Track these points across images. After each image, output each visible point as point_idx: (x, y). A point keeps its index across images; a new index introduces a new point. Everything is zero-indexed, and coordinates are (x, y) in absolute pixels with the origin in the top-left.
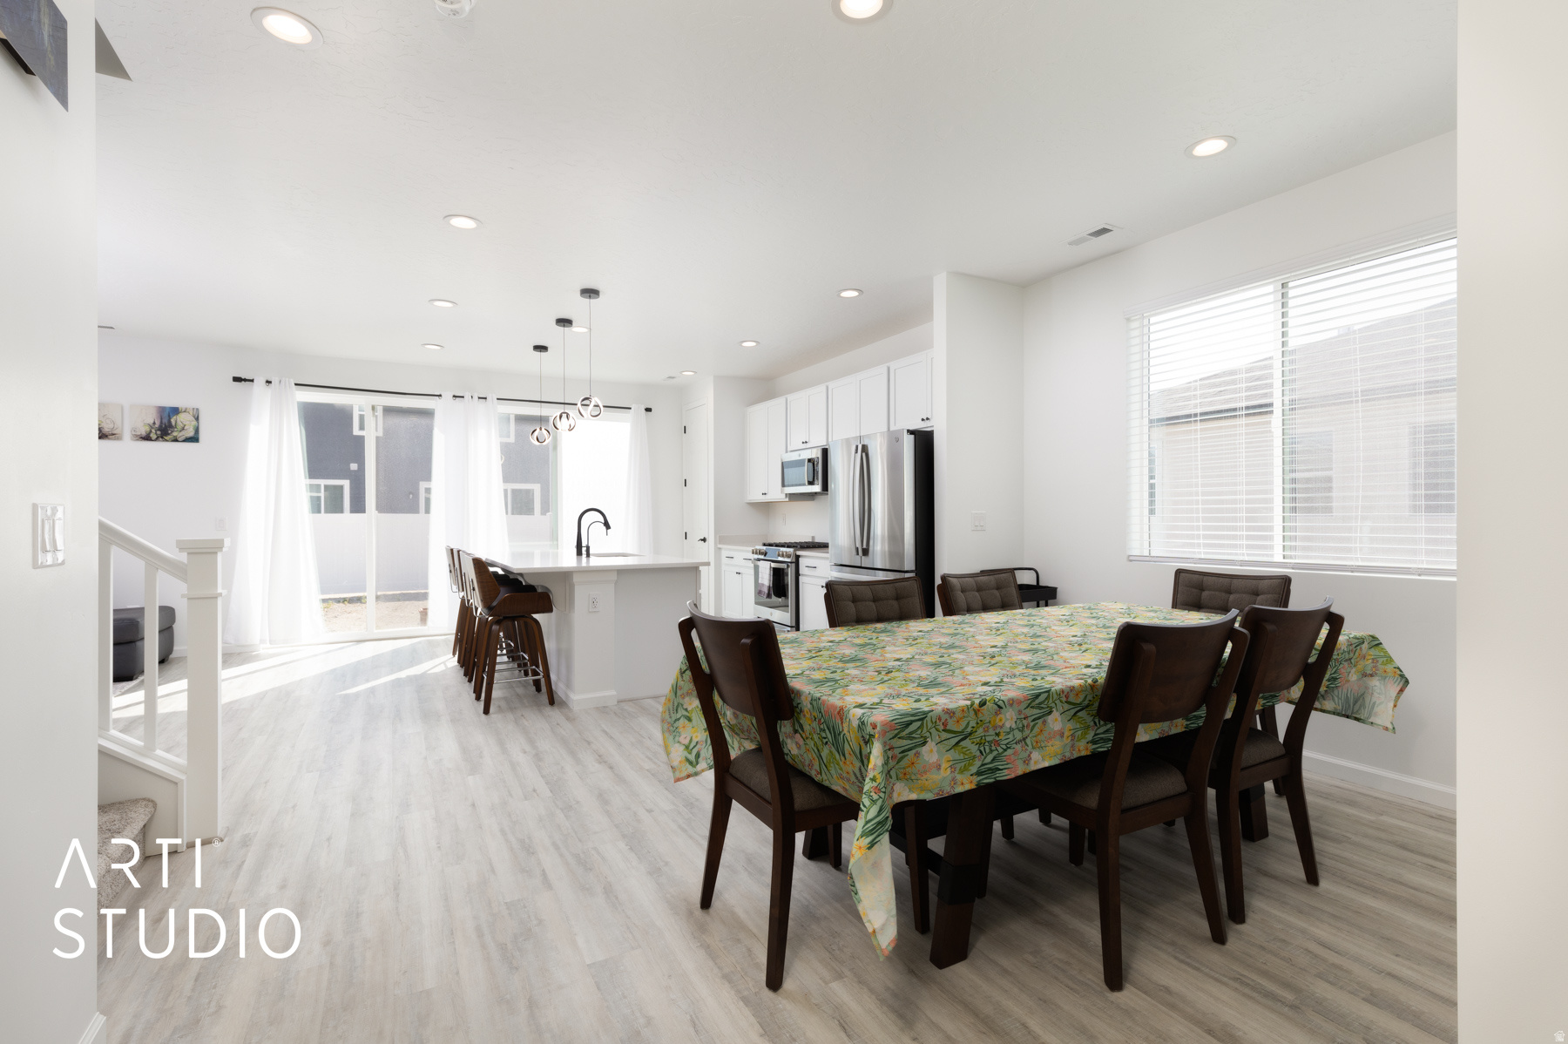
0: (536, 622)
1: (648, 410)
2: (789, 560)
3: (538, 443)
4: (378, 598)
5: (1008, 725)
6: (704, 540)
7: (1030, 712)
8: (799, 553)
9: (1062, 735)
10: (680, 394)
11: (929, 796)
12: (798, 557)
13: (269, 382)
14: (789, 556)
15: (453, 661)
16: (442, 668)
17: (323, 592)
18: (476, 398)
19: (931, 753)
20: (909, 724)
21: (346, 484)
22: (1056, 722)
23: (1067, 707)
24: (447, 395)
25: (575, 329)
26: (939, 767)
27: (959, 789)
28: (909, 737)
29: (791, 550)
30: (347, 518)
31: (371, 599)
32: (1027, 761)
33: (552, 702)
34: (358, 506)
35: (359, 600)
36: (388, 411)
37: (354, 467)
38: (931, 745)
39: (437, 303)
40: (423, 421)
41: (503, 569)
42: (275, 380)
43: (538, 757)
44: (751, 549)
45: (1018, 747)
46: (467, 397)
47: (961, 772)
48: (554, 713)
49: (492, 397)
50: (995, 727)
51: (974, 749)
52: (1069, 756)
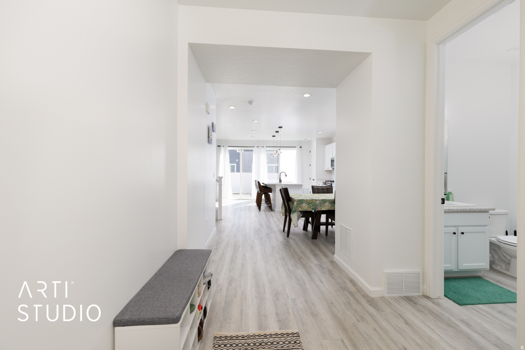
0: (269, 194)
1: (301, 147)
2: (329, 185)
3: (273, 157)
4: (242, 193)
5: (317, 203)
6: (314, 180)
7: (322, 202)
8: (332, 183)
9: (328, 206)
10: (309, 143)
11: (304, 210)
12: (332, 184)
13: (223, 146)
14: (329, 184)
15: (256, 204)
16: (254, 205)
17: (233, 191)
18: (261, 147)
19: (304, 205)
20: (300, 200)
21: (235, 165)
22: (327, 204)
23: (329, 202)
24: (256, 147)
25: (279, 133)
26: (305, 207)
27: (308, 210)
28: (300, 202)
29: (330, 182)
30: (236, 173)
31: (241, 194)
32: (321, 208)
33: (272, 211)
34: (238, 171)
35: (238, 193)
36: (245, 150)
37: (237, 160)
38: (304, 204)
39: (254, 121)
40: (251, 152)
41: (265, 185)
42: (224, 146)
43: (267, 217)
44: (322, 182)
45: (319, 206)
46: (260, 147)
47: (309, 208)
48: (272, 213)
49: (265, 146)
50: (315, 203)
51: (311, 205)
52: (329, 209)
